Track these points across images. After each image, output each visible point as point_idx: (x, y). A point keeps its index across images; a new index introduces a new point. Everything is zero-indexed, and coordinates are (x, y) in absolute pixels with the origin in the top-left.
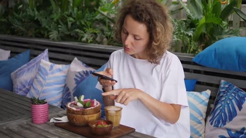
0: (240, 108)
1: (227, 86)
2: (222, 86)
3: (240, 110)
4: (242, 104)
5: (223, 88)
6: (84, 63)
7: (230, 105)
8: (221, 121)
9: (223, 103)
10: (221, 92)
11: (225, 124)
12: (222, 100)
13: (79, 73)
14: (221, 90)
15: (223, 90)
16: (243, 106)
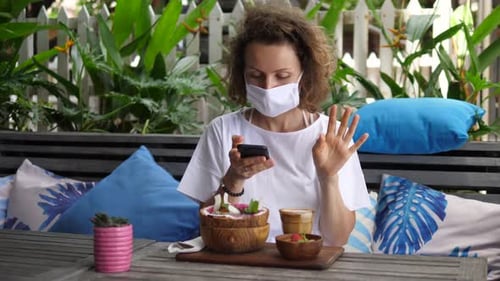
0: (442, 216)
1: (397, 184)
2: (387, 185)
3: (442, 219)
4: (444, 208)
5: (390, 188)
6: (48, 170)
7: (419, 214)
8: (406, 244)
9: (401, 213)
10: (387, 196)
11: (418, 248)
12: (397, 208)
13: (48, 189)
14: (388, 192)
15: (392, 191)
16: (446, 211)
